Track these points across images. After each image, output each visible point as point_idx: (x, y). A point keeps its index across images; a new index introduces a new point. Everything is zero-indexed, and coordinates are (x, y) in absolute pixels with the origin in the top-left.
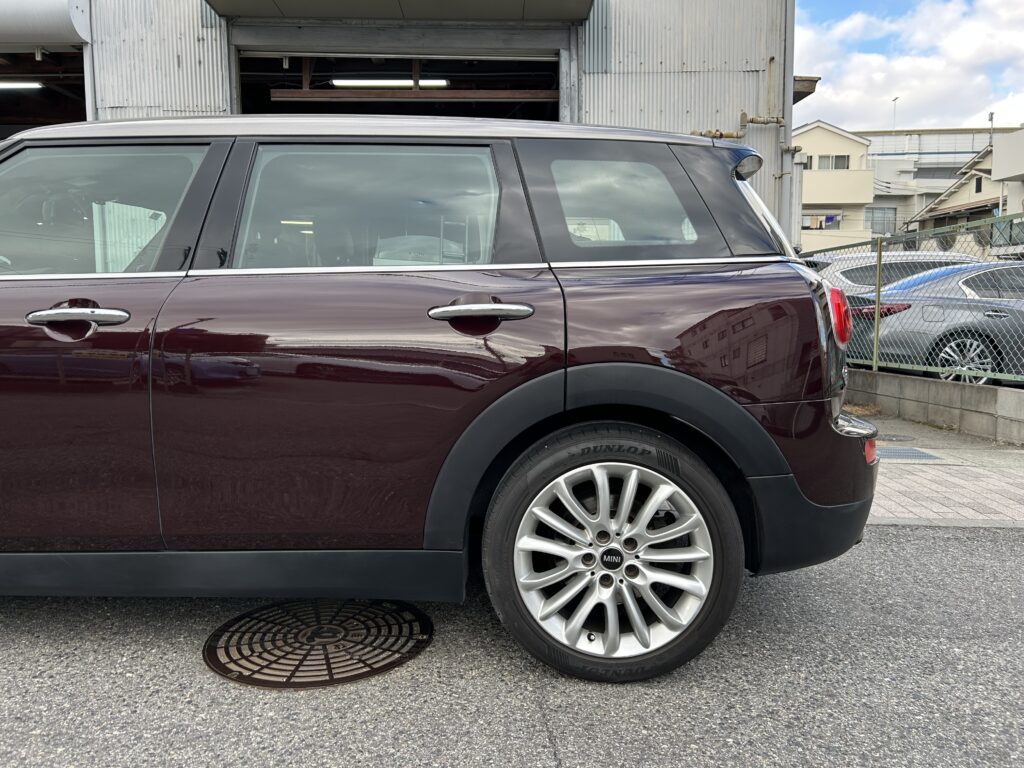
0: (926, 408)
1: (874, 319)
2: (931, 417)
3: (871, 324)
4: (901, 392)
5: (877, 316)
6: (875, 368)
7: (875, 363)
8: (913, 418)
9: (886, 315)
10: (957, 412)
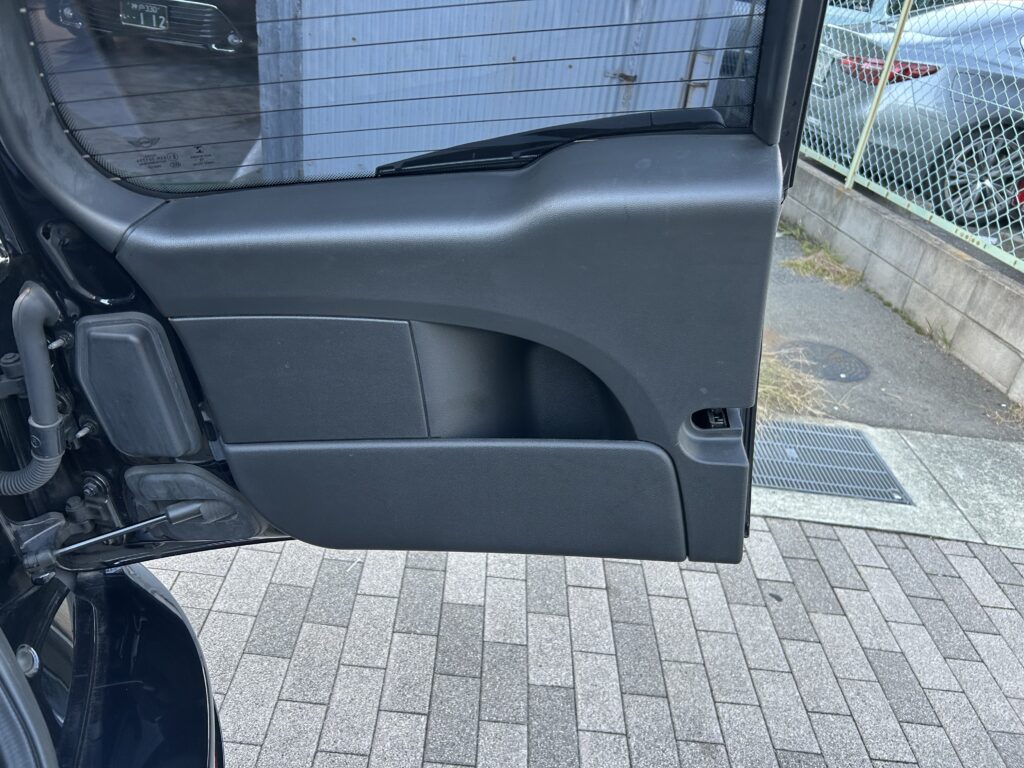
0: (906, 287)
1: (876, 84)
2: (911, 305)
3: (871, 90)
4: (877, 242)
5: (883, 78)
6: (849, 184)
7: (852, 175)
8: (881, 292)
9: (899, 80)
10: (957, 317)
